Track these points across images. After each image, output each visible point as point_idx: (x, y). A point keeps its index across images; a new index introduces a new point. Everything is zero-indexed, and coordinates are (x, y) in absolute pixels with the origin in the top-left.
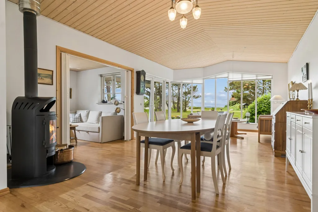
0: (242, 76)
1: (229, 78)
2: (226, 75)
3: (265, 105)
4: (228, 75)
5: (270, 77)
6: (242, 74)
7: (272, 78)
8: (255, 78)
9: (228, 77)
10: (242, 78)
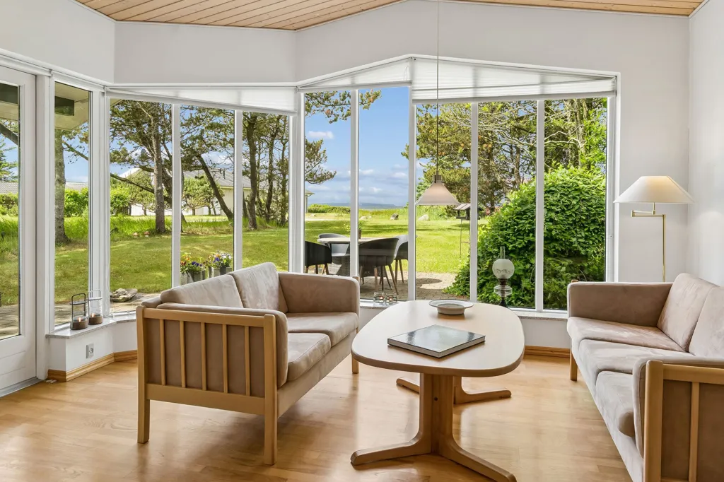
0: (476, 77)
1: (417, 86)
2: (398, 73)
3: (553, 215)
4: (412, 74)
5: (606, 86)
6: (477, 67)
7: (614, 92)
8: (536, 90)
9: (410, 83)
10: (475, 87)
